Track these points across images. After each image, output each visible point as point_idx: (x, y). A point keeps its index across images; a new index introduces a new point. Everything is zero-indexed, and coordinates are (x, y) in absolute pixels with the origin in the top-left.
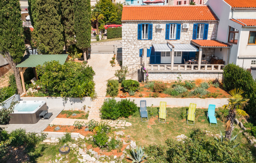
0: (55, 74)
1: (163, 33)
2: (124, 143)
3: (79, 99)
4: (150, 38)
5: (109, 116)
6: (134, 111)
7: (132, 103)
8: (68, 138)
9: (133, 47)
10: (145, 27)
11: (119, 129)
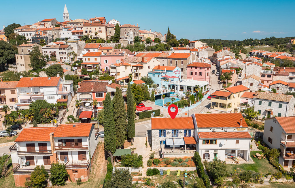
0: (130, 160)
1: (171, 134)
2: (156, 184)
3: (137, 168)
4: (165, 136)
5: (150, 175)
6: (158, 173)
7: (158, 170)
8: (137, 183)
9: (157, 140)
10: (162, 131)
11: (154, 180)
